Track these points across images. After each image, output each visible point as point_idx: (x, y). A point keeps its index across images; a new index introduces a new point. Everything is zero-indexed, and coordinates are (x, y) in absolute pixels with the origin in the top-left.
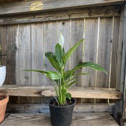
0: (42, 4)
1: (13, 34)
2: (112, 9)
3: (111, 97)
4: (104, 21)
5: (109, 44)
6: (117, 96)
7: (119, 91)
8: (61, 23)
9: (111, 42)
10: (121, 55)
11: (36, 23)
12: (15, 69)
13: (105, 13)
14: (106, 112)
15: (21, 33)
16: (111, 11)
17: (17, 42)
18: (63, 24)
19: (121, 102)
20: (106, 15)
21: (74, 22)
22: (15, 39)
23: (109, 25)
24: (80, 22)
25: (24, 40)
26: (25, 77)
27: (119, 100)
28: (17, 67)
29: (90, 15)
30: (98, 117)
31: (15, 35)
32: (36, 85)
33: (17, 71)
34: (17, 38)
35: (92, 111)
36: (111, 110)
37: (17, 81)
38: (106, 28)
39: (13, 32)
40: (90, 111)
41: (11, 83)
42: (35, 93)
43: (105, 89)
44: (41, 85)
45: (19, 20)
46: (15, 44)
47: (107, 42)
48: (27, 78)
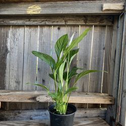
0: (40, 8)
1: (4, 36)
2: (106, 19)
3: (105, 101)
4: (98, 29)
5: (102, 51)
6: (110, 101)
7: (112, 96)
8: (56, 28)
9: (104, 49)
10: (114, 62)
11: (30, 26)
12: (5, 73)
13: (100, 22)
14: (99, 116)
15: (14, 35)
16: (105, 20)
17: (8, 45)
18: (59, 29)
20: (100, 24)
22: (6, 41)
23: (102, 33)
24: (76, 28)
25: (17, 42)
26: (16, 82)
28: (7, 71)
29: (86, 23)
30: (92, 122)
31: (7, 36)
32: (28, 90)
33: (7, 75)
34: (9, 40)
35: (85, 116)
36: (103, 115)
37: (7, 85)
38: (100, 36)
39: (4, 34)
40: (83, 116)
43: (97, 94)
44: (33, 90)
45: (12, 22)
46: (6, 47)
47: (100, 49)
48: (18, 82)
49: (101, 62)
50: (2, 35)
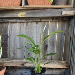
1: (6, 28)
3: (63, 67)
5: (63, 36)
7: (68, 64)
9: (64, 34)
10: (70, 44)
12: (7, 49)
13: (62, 19)
14: (60, 74)
15: (11, 27)
16: (65, 18)
17: (8, 33)
19: (69, 70)
21: (43, 23)
22: (7, 31)
23: (63, 25)
25: (13, 32)
26: (13, 54)
27: (68, 69)
28: (8, 47)
29: (53, 20)
32: (20, 59)
36: (63, 73)
38: (62, 27)
41: (4, 57)
42: (21, 65)
43: (60, 61)
44: (23, 59)
45: (10, 20)
47: (62, 35)
48: (14, 54)
49: (62, 42)
50: (5, 27)
